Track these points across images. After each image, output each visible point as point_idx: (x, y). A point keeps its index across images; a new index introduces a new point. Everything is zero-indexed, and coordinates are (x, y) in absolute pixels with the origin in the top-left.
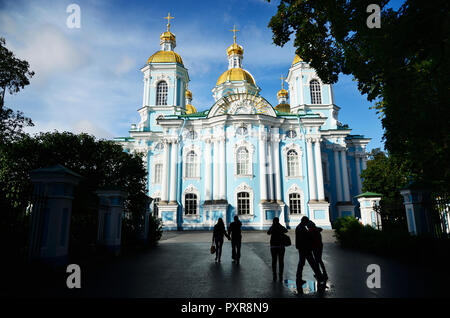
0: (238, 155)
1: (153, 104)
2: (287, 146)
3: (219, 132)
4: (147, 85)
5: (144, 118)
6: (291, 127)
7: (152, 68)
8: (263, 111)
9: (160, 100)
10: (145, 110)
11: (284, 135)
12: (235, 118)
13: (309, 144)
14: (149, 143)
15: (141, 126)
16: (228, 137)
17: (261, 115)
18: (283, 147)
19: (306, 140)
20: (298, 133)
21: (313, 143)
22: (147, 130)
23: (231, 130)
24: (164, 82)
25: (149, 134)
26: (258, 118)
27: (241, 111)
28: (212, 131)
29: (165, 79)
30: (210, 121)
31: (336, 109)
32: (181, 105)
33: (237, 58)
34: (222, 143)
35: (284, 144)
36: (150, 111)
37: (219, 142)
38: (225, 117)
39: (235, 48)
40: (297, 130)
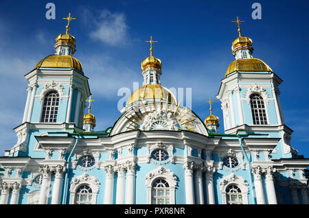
0: (153, 190)
1: (36, 119)
2: (224, 178)
3: (126, 156)
4: (31, 96)
5: (22, 139)
6: (230, 151)
7: (40, 74)
8: (190, 128)
9: (48, 114)
10: (24, 128)
11: (220, 163)
12: (149, 136)
13: (257, 177)
14: (24, 175)
15: (15, 150)
16: (139, 163)
17: (187, 132)
18: (220, 181)
19: (253, 171)
20: (240, 161)
21: (263, 175)
22: (23, 154)
23: (144, 153)
24: (55, 92)
25: (26, 161)
26: (183, 136)
27: (159, 127)
28: (115, 156)
29: (56, 88)
30: (114, 140)
31: (288, 131)
32: (76, 122)
33: (154, 73)
34: (130, 172)
35: (221, 176)
36: (31, 129)
37: (125, 170)
38: (135, 135)
39: (152, 60)
40: (239, 156)
